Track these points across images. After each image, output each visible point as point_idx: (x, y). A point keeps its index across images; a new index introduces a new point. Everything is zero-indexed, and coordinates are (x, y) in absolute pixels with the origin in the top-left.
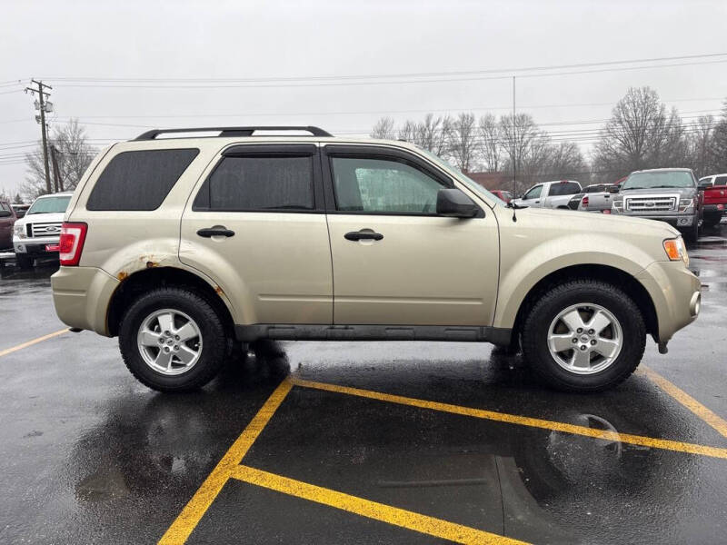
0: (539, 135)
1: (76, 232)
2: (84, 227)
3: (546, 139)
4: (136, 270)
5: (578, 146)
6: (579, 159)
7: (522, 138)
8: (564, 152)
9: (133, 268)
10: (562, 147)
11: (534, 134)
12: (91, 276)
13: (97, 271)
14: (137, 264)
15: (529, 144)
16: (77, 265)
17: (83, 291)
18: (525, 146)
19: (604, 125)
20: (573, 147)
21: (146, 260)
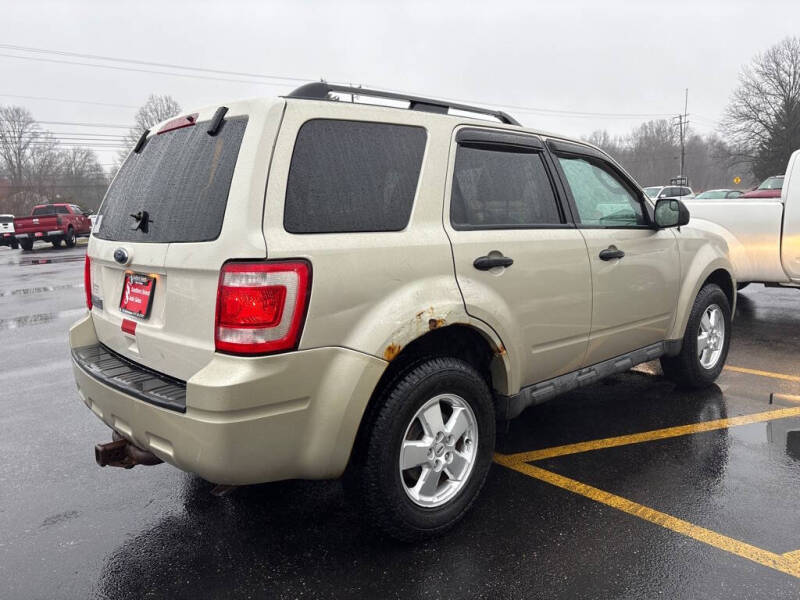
0: (43, 136)
1: (290, 280)
2: (304, 267)
3: (53, 141)
4: (413, 337)
5: (96, 153)
6: (98, 168)
7: (20, 137)
8: (78, 160)
9: (408, 335)
10: (75, 153)
11: (35, 135)
12: (322, 365)
13: (334, 354)
14: (414, 326)
15: (31, 146)
16: (295, 348)
17: (304, 400)
18: (25, 148)
19: (127, 132)
20: (89, 154)
21: (427, 317)
